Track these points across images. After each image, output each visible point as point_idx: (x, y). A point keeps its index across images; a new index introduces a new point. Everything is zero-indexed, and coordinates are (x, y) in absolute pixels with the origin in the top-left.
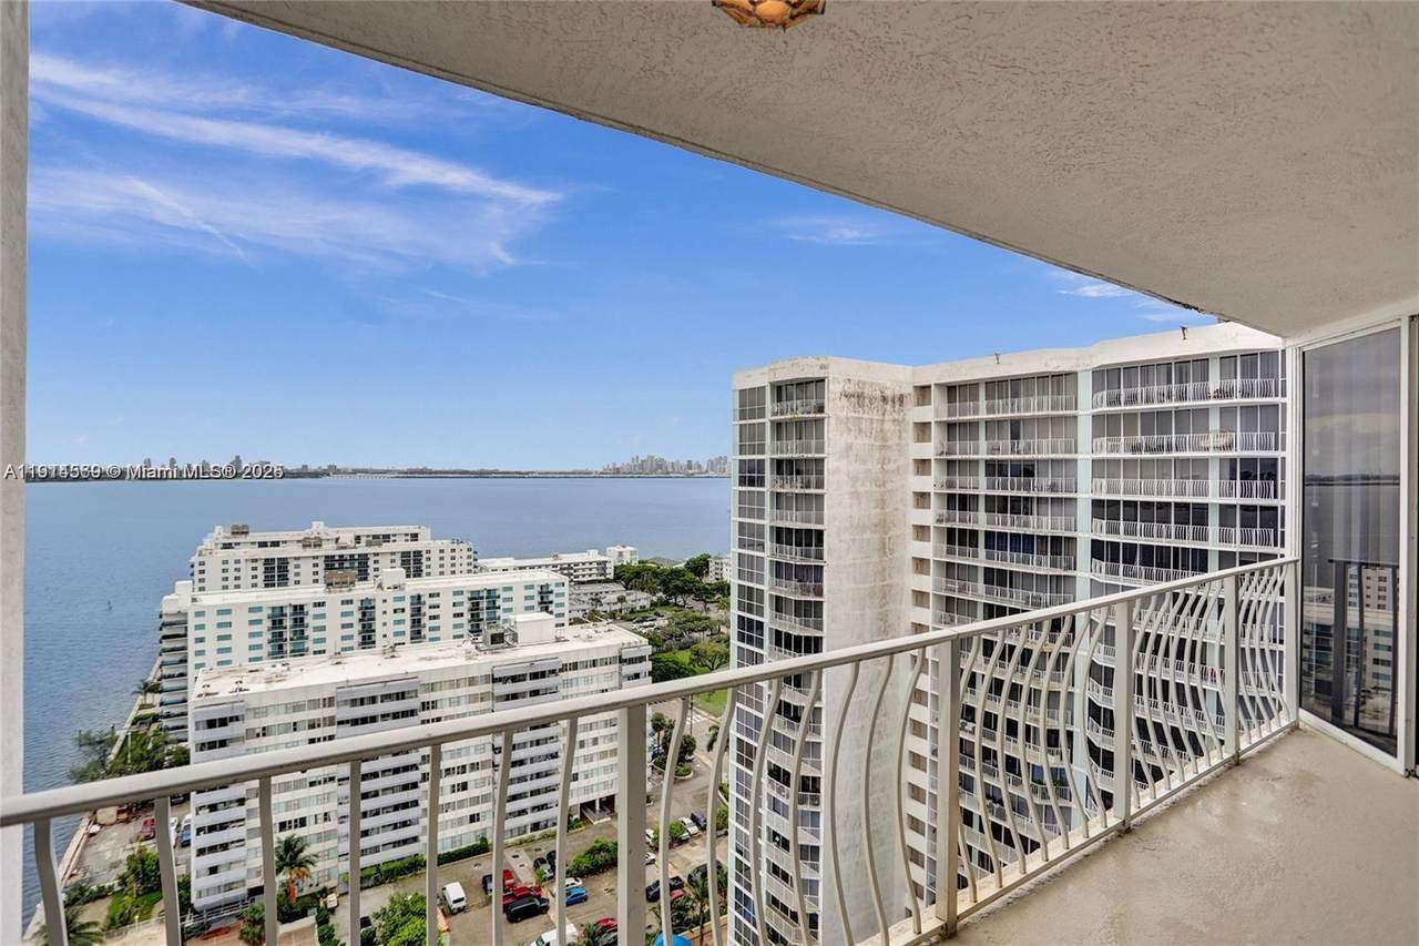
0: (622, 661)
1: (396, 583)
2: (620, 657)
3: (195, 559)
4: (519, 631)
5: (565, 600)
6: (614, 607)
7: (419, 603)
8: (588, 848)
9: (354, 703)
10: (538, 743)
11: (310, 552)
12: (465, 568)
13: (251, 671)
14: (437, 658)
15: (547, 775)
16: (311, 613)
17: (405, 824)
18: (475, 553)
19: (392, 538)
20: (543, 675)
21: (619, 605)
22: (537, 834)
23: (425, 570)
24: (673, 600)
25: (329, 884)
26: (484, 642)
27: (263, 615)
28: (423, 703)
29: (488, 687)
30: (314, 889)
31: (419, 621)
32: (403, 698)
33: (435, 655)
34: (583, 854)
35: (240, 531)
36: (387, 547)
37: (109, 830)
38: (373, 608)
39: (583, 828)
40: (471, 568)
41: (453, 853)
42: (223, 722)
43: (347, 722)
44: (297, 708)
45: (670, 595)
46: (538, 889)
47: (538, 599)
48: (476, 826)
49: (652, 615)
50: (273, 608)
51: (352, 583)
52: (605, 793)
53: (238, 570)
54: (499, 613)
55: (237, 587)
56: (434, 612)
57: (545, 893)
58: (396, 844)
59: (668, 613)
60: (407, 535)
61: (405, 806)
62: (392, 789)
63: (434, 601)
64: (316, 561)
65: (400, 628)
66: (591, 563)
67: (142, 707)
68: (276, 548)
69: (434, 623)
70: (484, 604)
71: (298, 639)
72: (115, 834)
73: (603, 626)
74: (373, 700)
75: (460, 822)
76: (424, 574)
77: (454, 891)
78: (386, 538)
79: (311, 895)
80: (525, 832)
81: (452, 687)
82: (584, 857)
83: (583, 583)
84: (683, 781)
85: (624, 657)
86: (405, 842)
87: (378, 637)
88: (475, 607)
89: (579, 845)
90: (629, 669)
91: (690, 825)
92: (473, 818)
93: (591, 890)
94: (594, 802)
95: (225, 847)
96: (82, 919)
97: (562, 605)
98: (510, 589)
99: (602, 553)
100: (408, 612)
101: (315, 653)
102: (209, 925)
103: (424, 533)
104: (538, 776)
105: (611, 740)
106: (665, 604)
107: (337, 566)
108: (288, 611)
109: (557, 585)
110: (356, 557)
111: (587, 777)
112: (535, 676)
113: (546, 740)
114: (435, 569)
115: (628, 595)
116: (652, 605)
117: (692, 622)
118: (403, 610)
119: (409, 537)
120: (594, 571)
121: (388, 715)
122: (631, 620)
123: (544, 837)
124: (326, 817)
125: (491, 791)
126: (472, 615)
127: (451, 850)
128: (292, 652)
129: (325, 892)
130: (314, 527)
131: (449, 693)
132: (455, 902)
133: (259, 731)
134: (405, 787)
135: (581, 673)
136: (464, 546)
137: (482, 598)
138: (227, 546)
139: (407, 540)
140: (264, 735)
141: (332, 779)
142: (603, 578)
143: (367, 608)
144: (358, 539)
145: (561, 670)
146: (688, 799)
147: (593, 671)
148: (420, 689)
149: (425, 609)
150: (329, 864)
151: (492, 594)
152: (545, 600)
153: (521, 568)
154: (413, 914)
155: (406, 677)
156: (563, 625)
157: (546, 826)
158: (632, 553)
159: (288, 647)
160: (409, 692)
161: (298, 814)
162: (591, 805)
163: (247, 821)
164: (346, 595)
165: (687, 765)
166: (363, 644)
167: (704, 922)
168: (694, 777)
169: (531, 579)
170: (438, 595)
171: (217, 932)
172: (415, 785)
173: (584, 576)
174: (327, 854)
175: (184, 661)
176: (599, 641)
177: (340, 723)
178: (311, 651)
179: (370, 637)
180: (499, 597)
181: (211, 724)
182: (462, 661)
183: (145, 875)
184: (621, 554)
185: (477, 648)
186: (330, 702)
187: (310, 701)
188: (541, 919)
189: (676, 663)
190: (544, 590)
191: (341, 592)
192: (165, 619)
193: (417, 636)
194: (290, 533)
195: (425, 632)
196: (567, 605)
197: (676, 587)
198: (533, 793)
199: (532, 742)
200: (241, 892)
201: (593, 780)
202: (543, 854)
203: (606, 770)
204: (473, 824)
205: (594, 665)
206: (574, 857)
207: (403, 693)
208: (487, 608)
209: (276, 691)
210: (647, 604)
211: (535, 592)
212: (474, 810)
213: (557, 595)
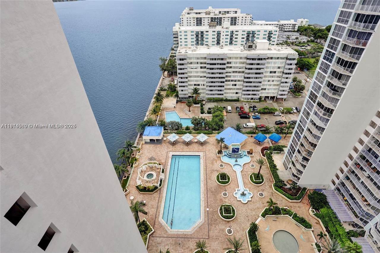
0: (287, 59)
1: (227, 27)
2: (287, 57)
3: (181, 17)
4: (257, 45)
5: (276, 36)
6: (294, 41)
7: (232, 33)
8: (264, 108)
9: (211, 59)
10: (256, 78)
11: (208, 16)
12: (249, 23)
13: (189, 48)
14: (233, 50)
15: (257, 87)
16: (205, 34)
17: (221, 90)
18: (252, 18)
19: (230, 12)
20: (261, 59)
21: (296, 40)
22: (252, 101)
23: (237, 23)
24: (316, 41)
25: (204, 99)
26: (246, 47)
27: (194, 34)
28: (228, 62)
29: (245, 60)
30: (201, 99)
31: (232, 39)
32: (223, 60)
33: (232, 49)
34: (262, 108)
35: (191, 9)
36: (227, 15)
37: (166, 78)
38: (220, 34)
39: (264, 102)
40: (251, 23)
41: (231, 100)
42: (183, 60)
43: (209, 64)
44: (198, 58)
45: (315, 39)
46: (249, 113)
47: (268, 35)
48: (237, 95)
49: (306, 45)
50: (196, 32)
51: (216, 26)
52: (272, 95)
53: (190, 20)
54: (255, 39)
55: (190, 25)
56: (236, 36)
57: (250, 115)
58: (218, 94)
59: (312, 45)
60: (234, 11)
61: (221, 86)
62: (218, 82)
63: (237, 33)
64: (209, 19)
65: (227, 40)
66: (290, 24)
67: (172, 53)
68: (200, 15)
69: (236, 40)
70: (251, 35)
71: (202, 41)
72: (167, 79)
73: (285, 46)
74: (215, 59)
75: (233, 93)
76: (237, 24)
77: (229, 108)
78: (228, 12)
79: (200, 100)
80: (249, 99)
81: (235, 59)
82: (262, 109)
83: (286, 31)
84: (297, 97)
85: (288, 58)
86: (220, 94)
87: (221, 42)
88: (248, 36)
89: (262, 106)
90: (289, 62)
91: (294, 110)
92: (237, 93)
93: (262, 117)
94: (269, 97)
95: (184, 86)
96: (161, 94)
97: (275, 38)
98: (259, 31)
99: (296, 21)
100: (229, 36)
101: (206, 45)
102: (182, 101)
103: (239, 11)
104: (255, 87)
105: (278, 82)
106: (312, 41)
107: (214, 21)
108: (200, 33)
109: (275, 31)
110: (219, 18)
111: (268, 90)
112: (259, 59)
113: (259, 78)
114: (240, 23)
115: (300, 37)
116: (307, 41)
117: (320, 49)
118: (228, 35)
119: (234, 12)
120: (291, 27)
121: (219, 64)
122: (298, 46)
123: (253, 102)
124: (204, 85)
125: (242, 88)
126: (247, 39)
127: (230, 99)
128: (200, 44)
129: (203, 100)
130: (209, 8)
131: (234, 60)
132: (229, 110)
133: (190, 63)
134: (221, 82)
135: (273, 60)
136: (249, 16)
137: (251, 33)
138: (188, 14)
139: (234, 13)
140: (191, 64)
141: (205, 77)
142: (293, 30)
143: (219, 34)
144: (220, 12)
145: (267, 59)
146: (297, 103)
147: (277, 60)
148: (227, 58)
149: (234, 35)
150: (204, 95)
151: (254, 33)
152: (270, 36)
153: (266, 25)
154: (219, 110)
155: (224, 54)
156: (274, 45)
157: (255, 99)
158: (306, 22)
159: (200, 43)
160: (224, 58)
161: (198, 83)
162: (268, 97)
163: (188, 82)
164: (214, 30)
165: (300, 94)
166: (217, 44)
167: (287, 134)
168: (301, 97)
169: (267, 28)
170: (238, 31)
171: (183, 102)
172: (224, 82)
173: (287, 29)
174: (204, 93)
175: (178, 44)
176: (282, 51)
177: (207, 64)
178: (205, 44)
179: (219, 42)
180: (256, 34)
181: (180, 60)
182: (239, 52)
183: (171, 88)
184: (302, 22)
185: (244, 48)
186: (205, 58)
187: (201, 57)
188: (248, 120)
189: (308, 62)
190: (270, 33)
191: (213, 28)
192: (174, 33)
193: (231, 43)
194: (203, 10)
195: (233, 42)
196: (277, 38)
197: (319, 36)
198: (253, 91)
199: (255, 77)
200: (187, 96)
201: (270, 91)
202: (252, 106)
203: (274, 89)
204: (236, 94)
205: (278, 59)
206: (260, 109)
207: (223, 59)
208: (252, 37)
209: (193, 54)
210: (306, 41)
211: (267, 33)
212: (237, 91)
213: (274, 35)
